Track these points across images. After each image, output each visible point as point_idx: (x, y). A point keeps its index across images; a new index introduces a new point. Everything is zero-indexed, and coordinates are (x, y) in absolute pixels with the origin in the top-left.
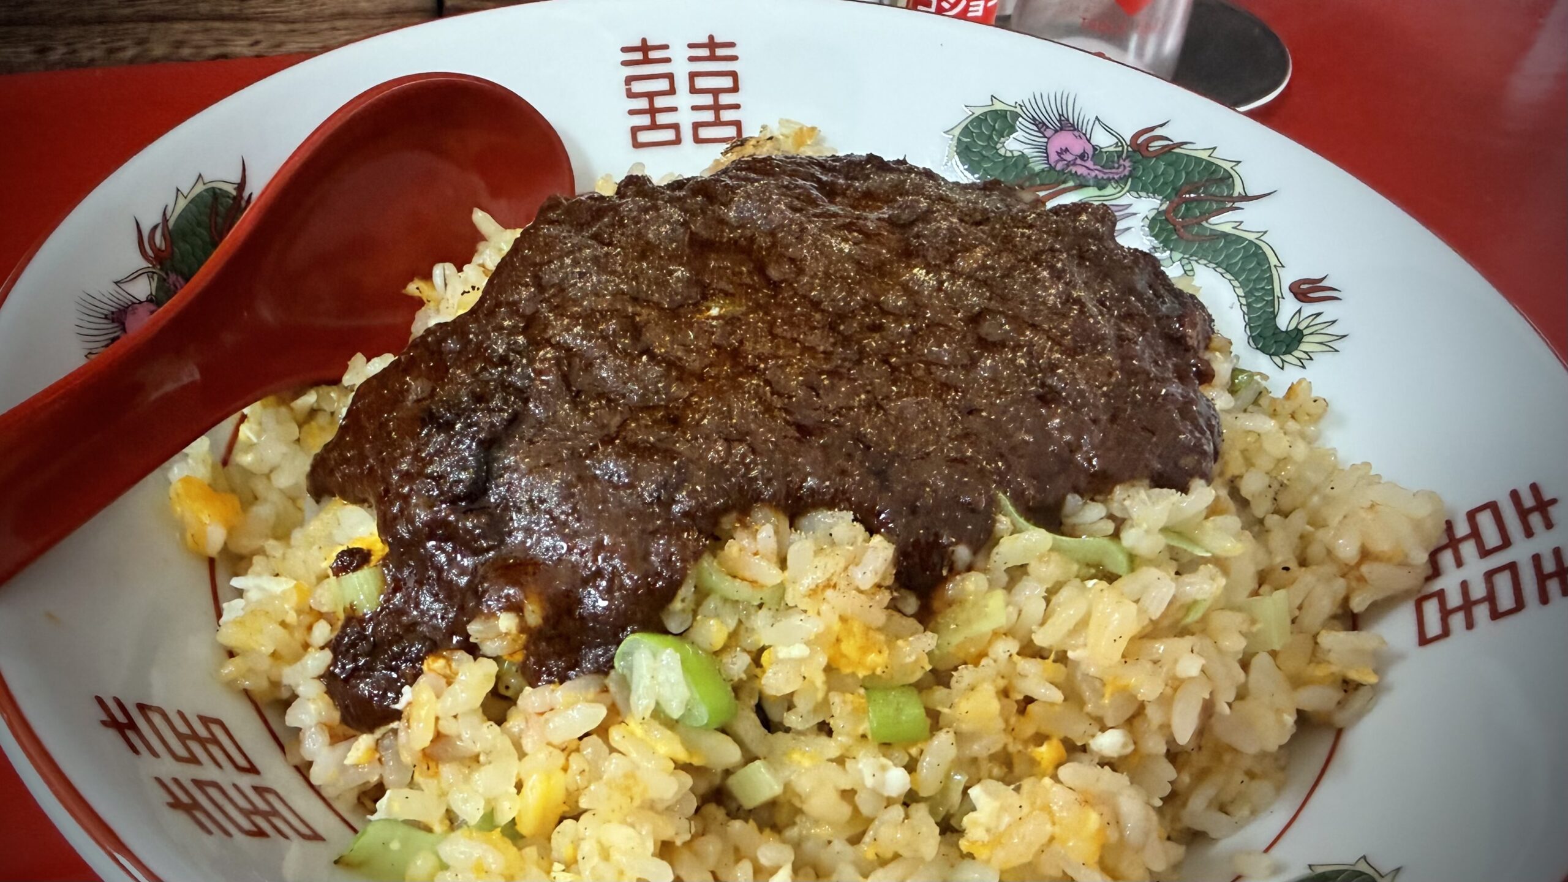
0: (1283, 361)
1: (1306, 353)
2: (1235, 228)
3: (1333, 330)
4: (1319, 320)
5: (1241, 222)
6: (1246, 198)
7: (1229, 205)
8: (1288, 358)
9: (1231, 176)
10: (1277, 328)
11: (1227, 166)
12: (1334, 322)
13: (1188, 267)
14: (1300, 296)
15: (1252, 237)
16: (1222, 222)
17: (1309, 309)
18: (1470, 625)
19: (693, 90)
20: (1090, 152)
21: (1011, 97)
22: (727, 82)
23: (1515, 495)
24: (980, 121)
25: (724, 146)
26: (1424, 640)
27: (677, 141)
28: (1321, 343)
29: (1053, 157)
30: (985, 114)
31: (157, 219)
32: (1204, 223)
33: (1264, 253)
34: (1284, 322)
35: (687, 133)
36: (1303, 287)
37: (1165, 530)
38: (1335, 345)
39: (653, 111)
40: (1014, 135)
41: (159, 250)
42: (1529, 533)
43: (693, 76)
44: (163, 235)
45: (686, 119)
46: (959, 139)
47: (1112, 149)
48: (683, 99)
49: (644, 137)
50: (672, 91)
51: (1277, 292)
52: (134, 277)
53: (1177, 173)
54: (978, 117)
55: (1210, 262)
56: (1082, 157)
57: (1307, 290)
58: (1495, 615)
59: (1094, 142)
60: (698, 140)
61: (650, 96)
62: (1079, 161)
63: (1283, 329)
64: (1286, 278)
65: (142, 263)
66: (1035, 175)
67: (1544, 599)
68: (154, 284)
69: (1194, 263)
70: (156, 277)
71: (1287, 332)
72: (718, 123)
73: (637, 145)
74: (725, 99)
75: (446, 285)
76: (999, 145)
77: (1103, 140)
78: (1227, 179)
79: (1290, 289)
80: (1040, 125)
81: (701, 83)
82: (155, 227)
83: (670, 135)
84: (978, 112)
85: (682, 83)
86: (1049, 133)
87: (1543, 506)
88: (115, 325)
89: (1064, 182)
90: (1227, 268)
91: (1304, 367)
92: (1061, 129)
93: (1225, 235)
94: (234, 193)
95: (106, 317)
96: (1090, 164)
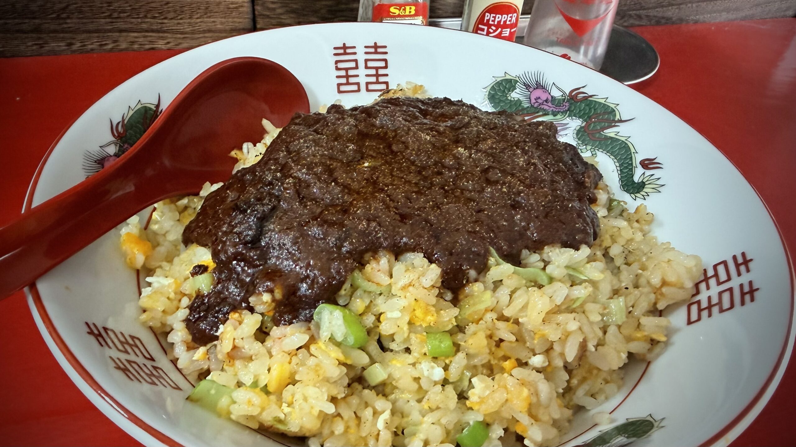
0: (636, 196)
1: (646, 193)
2: (616, 135)
3: (658, 182)
4: (653, 177)
5: (619, 132)
6: (621, 121)
7: (613, 124)
8: (638, 195)
9: (614, 111)
10: (634, 181)
11: (613, 106)
12: (659, 179)
13: (594, 153)
14: (644, 167)
15: (623, 139)
16: (610, 132)
17: (648, 172)
18: (710, 315)
19: (367, 67)
20: (550, 98)
21: (514, 72)
22: (382, 64)
23: (735, 258)
24: (499, 84)
25: (380, 93)
26: (689, 322)
27: (359, 90)
28: (653, 188)
29: (533, 101)
30: (502, 81)
31: (120, 119)
32: (602, 133)
33: (628, 146)
34: (637, 178)
35: (363, 87)
36: (646, 162)
37: (567, 267)
38: (659, 189)
39: (347, 77)
40: (515, 91)
41: (120, 133)
42: (739, 274)
43: (366, 61)
44: (122, 126)
45: (362, 80)
46: (489, 92)
47: (560, 98)
48: (362, 71)
49: (343, 88)
50: (357, 68)
51: (634, 165)
52: (108, 144)
53: (590, 109)
54: (498, 82)
55: (604, 150)
56: (546, 101)
57: (647, 164)
58: (722, 311)
59: (552, 94)
60: (368, 90)
61: (347, 70)
62: (545, 103)
63: (636, 181)
64: (638, 158)
65: (112, 139)
66: (524, 109)
67: (743, 303)
68: (118, 148)
69: (596, 151)
70: (118, 145)
71: (638, 183)
72: (377, 82)
73: (340, 92)
74: (381, 72)
75: (248, 152)
76: (508, 95)
77: (556, 93)
78: (613, 112)
79: (640, 163)
80: (527, 86)
81: (370, 64)
82: (118, 123)
83: (355, 88)
84: (499, 80)
85: (361, 64)
86: (531, 90)
87: (746, 262)
88: (100, 165)
89: (538, 112)
90: (611, 153)
91: (645, 199)
92: (537, 88)
93: (611, 138)
94: (155, 109)
95: (95, 162)
96: (550, 104)
